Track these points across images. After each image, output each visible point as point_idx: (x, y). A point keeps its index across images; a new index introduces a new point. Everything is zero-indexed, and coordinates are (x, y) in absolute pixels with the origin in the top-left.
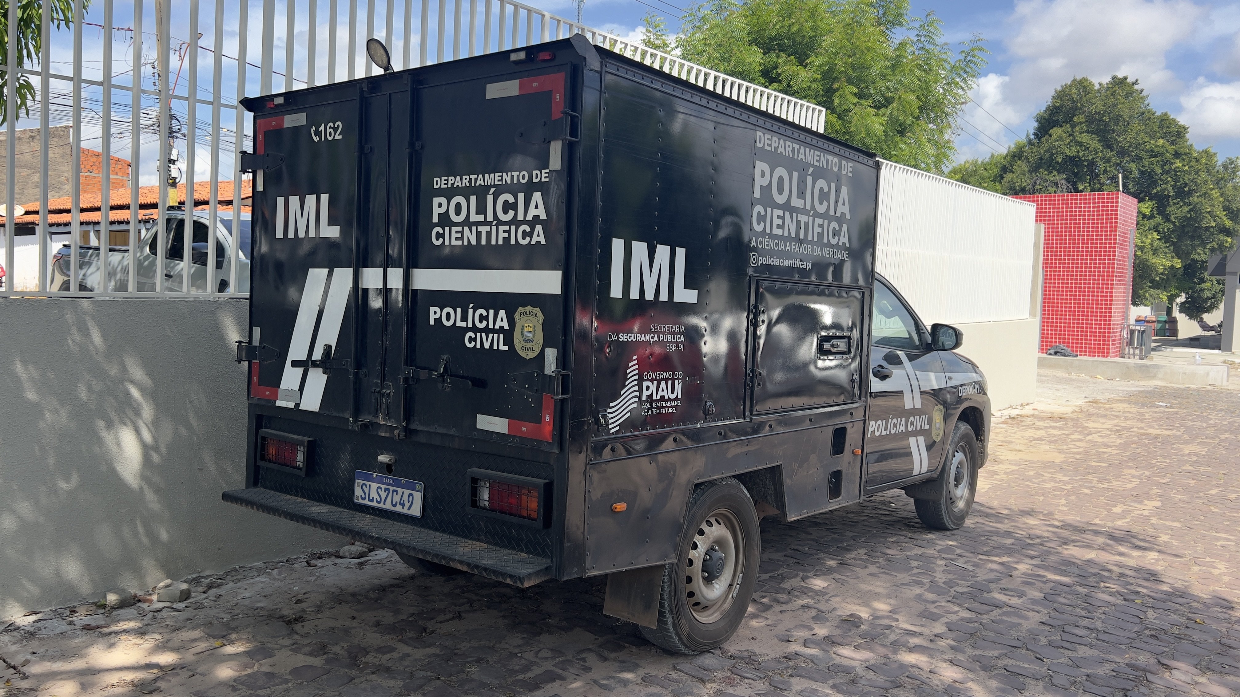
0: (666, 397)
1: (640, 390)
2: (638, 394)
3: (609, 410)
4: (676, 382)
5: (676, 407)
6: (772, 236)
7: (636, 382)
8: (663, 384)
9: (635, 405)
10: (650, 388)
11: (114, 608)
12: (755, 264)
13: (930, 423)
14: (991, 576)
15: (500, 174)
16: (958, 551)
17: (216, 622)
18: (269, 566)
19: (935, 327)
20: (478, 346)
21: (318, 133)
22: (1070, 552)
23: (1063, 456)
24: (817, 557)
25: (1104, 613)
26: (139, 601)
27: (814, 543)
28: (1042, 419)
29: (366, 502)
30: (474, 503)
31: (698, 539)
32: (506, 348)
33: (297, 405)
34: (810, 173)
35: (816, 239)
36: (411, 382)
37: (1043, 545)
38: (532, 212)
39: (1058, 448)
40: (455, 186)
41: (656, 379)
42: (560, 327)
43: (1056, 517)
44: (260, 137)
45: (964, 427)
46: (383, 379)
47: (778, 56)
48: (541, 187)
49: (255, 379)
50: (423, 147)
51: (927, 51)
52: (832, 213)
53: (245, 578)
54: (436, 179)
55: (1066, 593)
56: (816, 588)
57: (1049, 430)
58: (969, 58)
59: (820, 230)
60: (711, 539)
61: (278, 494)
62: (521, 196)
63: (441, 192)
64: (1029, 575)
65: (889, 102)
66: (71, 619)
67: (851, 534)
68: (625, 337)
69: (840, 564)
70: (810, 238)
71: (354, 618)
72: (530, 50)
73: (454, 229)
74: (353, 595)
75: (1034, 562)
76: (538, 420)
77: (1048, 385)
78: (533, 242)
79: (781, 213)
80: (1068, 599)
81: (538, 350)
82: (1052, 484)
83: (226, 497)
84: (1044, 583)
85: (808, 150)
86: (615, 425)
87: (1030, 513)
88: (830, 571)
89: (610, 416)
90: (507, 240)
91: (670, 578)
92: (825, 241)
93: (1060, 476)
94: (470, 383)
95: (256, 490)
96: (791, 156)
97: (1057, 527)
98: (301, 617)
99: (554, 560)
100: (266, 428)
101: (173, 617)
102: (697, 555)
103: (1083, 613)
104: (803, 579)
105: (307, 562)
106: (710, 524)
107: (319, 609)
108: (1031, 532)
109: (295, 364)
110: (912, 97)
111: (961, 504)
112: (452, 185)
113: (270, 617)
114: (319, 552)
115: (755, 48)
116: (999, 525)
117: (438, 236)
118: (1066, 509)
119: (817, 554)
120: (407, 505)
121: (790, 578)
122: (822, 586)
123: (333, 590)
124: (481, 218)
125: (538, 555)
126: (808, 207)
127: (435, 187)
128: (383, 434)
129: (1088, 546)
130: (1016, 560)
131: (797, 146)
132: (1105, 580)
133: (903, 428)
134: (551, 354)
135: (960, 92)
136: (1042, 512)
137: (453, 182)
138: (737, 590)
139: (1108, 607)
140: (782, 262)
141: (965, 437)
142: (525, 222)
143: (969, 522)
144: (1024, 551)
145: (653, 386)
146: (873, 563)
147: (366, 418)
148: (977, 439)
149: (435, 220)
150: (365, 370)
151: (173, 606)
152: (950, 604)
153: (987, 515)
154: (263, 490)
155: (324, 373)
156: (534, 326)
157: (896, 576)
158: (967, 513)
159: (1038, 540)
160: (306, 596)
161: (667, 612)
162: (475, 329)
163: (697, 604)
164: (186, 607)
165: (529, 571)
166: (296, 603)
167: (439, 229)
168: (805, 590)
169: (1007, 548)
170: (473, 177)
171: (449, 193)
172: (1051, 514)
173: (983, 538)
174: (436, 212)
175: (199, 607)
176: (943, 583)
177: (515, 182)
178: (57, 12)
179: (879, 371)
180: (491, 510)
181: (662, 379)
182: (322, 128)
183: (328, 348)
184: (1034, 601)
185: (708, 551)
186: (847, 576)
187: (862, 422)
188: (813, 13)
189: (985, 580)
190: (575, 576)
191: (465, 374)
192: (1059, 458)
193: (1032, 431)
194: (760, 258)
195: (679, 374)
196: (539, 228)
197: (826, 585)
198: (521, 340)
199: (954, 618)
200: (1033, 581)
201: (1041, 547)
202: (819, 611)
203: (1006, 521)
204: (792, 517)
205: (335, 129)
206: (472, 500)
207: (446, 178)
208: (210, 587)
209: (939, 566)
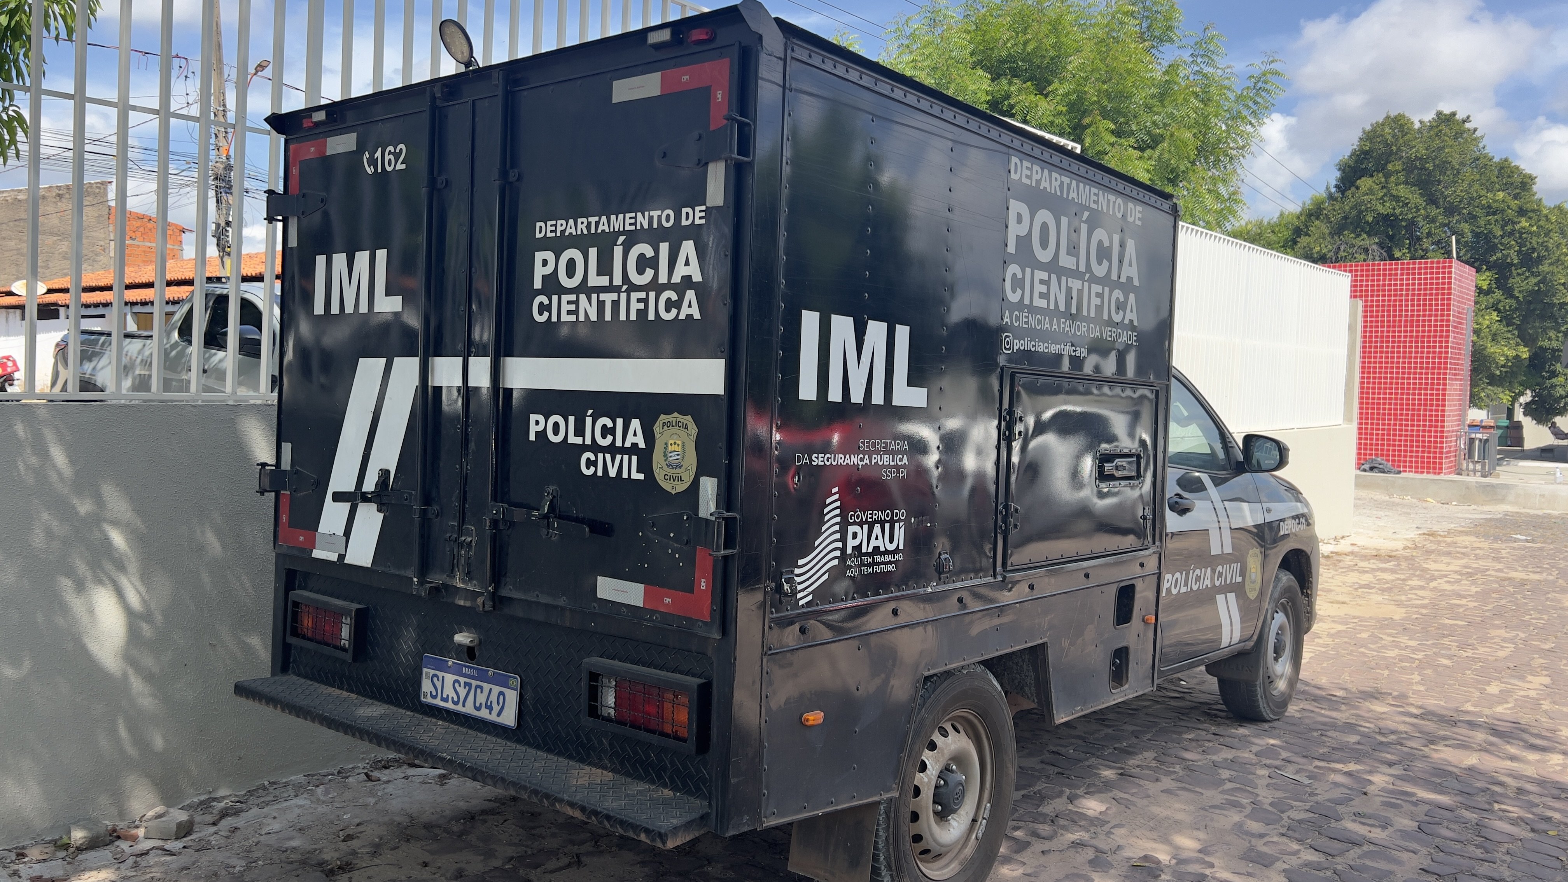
0: (882, 549)
1: (843, 540)
2: (840, 544)
3: (797, 571)
4: (897, 525)
5: (896, 562)
6: (1032, 309)
7: (837, 527)
8: (877, 529)
9: (836, 562)
10: (857, 536)
11: (80, 849)
12: (1009, 349)
13: (1243, 573)
14: (1337, 793)
15: (633, 215)
16: (1284, 754)
17: (224, 872)
18: (315, 779)
19: (1249, 439)
20: (600, 473)
21: (373, 162)
22: (1442, 755)
23: (1404, 610)
24: (1087, 763)
25: (1508, 853)
26: (119, 837)
27: (1080, 742)
28: (1365, 558)
29: (438, 702)
30: (593, 711)
31: (927, 756)
32: (641, 476)
33: (342, 557)
34: (1084, 218)
35: (1093, 315)
36: (501, 527)
37: (1401, 744)
38: (681, 271)
39: (1394, 598)
40: (567, 234)
41: (866, 522)
42: (722, 444)
43: (1411, 700)
44: (295, 171)
45: (1287, 578)
46: (462, 521)
47: (1010, 83)
48: (693, 232)
49: (284, 518)
50: (520, 178)
51: (1205, 76)
52: (1114, 277)
53: (276, 799)
54: (538, 224)
55: (1449, 820)
56: (1090, 813)
57: (1378, 573)
58: (1260, 85)
59: (1098, 301)
60: (947, 756)
61: (316, 685)
62: (664, 247)
63: (546, 244)
64: (1392, 792)
65: (1155, 141)
66: (16, 867)
67: (1131, 728)
68: (820, 459)
69: (1121, 774)
70: (1085, 313)
71: (425, 865)
72: (679, 27)
73: (565, 298)
74: (428, 827)
75: (1393, 771)
76: (689, 587)
77: (1365, 511)
78: (682, 317)
79: (1044, 275)
80: (1453, 830)
81: (688, 478)
82: (1397, 651)
83: (241, 690)
84: (1415, 804)
85: (1081, 185)
86: (805, 593)
87: (1374, 695)
88: (1107, 786)
89: (798, 579)
90: (642, 313)
91: (888, 817)
92: (1106, 317)
93: (1404, 640)
94: (587, 530)
95: (285, 678)
96: (1059, 194)
97: (1416, 716)
98: (348, 864)
99: (714, 804)
100: (300, 588)
101: (163, 864)
102: (927, 780)
103: (1479, 853)
104: (1071, 799)
105: (366, 774)
106: (945, 734)
107: (376, 850)
108: (1382, 724)
109: (338, 497)
110: (1188, 135)
111: (1281, 685)
112: (563, 232)
113: (304, 863)
114: (385, 758)
115: (980, 72)
116: (1334, 714)
117: (542, 308)
118: (1422, 688)
119: (1087, 759)
120: (496, 708)
121: (1052, 798)
122: (1099, 810)
123: (398, 819)
124: (604, 281)
125: (689, 793)
126: (1082, 268)
127: (538, 235)
128: (462, 603)
129: (1464, 746)
130: (1368, 768)
131: (1066, 180)
132: (1498, 799)
133: (1208, 582)
134: (709, 487)
135: (1249, 128)
136: (1390, 694)
137: (563, 228)
138: (983, 827)
139: (1512, 843)
140: (1047, 348)
141: (1287, 591)
142: (669, 286)
143: (1292, 709)
144: (1377, 753)
145: (862, 533)
146: (1168, 774)
147: (437, 578)
148: (1303, 593)
149: (538, 284)
150: (436, 507)
151: (167, 847)
152: (1284, 839)
153: (1316, 699)
154: (295, 678)
155: (379, 510)
156: (683, 443)
157: (1202, 794)
158: (1290, 697)
159: (1393, 737)
160: (360, 829)
161: (883, 868)
162: (595, 448)
163: (926, 852)
164: (184, 847)
165: (675, 821)
166: (344, 841)
167: (544, 299)
168: (1076, 818)
169: (1353, 749)
170: (593, 220)
171: (557, 245)
172: (1403, 696)
173: (1315, 734)
174: (540, 272)
175: (203, 847)
176: (1271, 804)
177: (655, 226)
178: (56, 19)
179: (1177, 503)
180: (620, 722)
181: (876, 522)
182: (378, 154)
183: (385, 473)
184: (1404, 834)
185: (941, 772)
186: (1132, 795)
187: (1156, 576)
188: (1056, 26)
189: (1329, 800)
190: (746, 829)
191: (581, 516)
192: (1398, 614)
193: (1356, 574)
194: (1016, 341)
195: (901, 513)
196: (690, 295)
197: (1103, 808)
198: (664, 464)
199: (1294, 861)
200: (1399, 802)
201: (1399, 747)
202: (1098, 850)
203: (1343, 707)
204: (1061, 718)
205: (397, 156)
206: (590, 706)
207: (554, 222)
208: (224, 814)
209: (1259, 777)
